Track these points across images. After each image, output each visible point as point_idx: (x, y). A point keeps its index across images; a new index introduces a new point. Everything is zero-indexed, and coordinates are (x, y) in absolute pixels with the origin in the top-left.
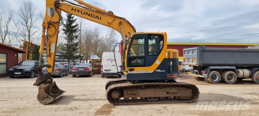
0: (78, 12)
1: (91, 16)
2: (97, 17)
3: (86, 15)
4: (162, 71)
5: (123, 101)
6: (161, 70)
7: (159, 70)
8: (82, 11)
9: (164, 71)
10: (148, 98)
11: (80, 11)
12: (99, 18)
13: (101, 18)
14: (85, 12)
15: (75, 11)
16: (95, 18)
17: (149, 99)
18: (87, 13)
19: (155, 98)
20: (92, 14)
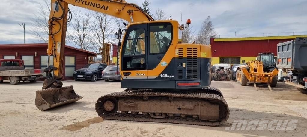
0: (82, 3)
1: (96, 7)
2: (103, 7)
3: (91, 5)
4: (170, 76)
5: (119, 115)
6: (168, 75)
7: (166, 75)
8: (86, 2)
9: (172, 76)
10: (151, 113)
11: (84, 1)
12: (106, 8)
13: (107, 7)
14: (89, 2)
15: (79, 3)
16: (101, 8)
17: (153, 115)
18: (91, 3)
19: (161, 114)
20: (97, 4)
